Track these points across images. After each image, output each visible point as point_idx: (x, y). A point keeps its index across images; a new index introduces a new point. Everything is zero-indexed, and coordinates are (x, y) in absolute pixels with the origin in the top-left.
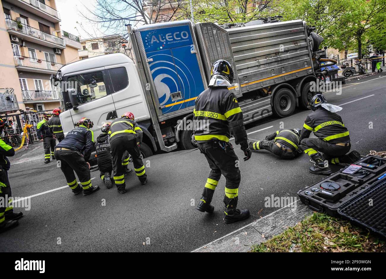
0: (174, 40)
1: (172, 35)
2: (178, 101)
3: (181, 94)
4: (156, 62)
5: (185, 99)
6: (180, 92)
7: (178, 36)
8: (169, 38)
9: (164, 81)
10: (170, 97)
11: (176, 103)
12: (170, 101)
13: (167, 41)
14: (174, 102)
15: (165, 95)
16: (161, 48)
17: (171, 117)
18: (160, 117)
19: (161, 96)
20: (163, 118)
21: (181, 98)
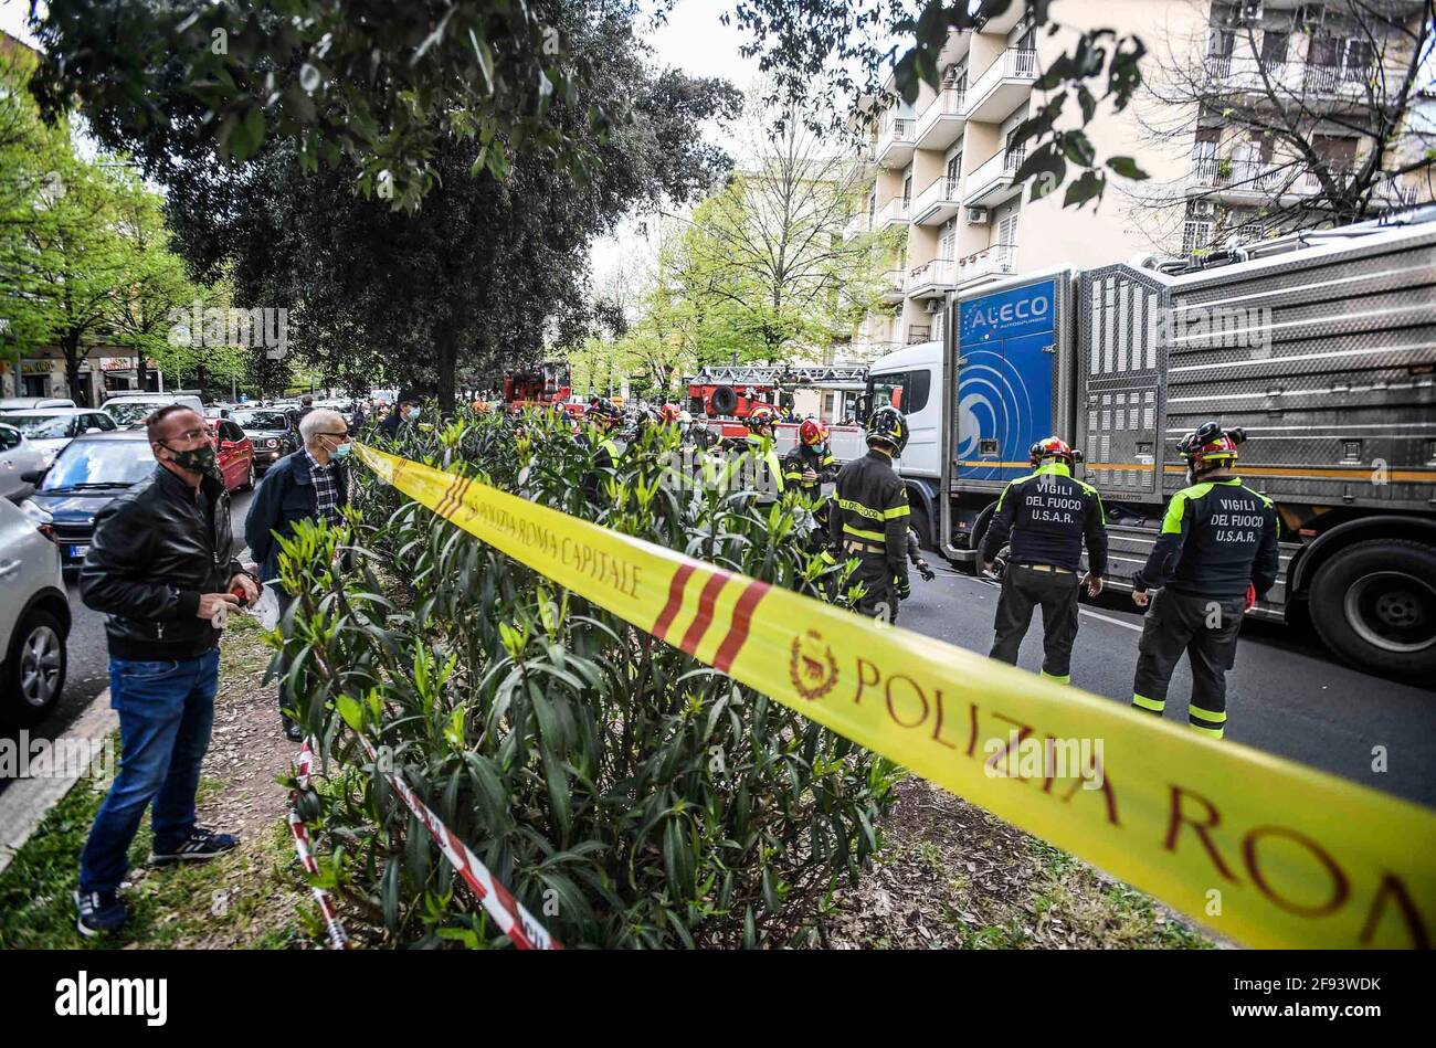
0: (1016, 319)
1: (1013, 308)
2: (989, 460)
3: (998, 446)
4: (973, 367)
5: (1003, 460)
6: (997, 440)
7: (1024, 309)
8: (1006, 316)
9: (978, 409)
10: (977, 448)
11: (983, 464)
12: (973, 456)
13: (1000, 322)
14: (982, 460)
15: (970, 439)
16: (987, 337)
17: (969, 489)
18: (953, 482)
19: (962, 439)
20: (956, 486)
21: (996, 455)
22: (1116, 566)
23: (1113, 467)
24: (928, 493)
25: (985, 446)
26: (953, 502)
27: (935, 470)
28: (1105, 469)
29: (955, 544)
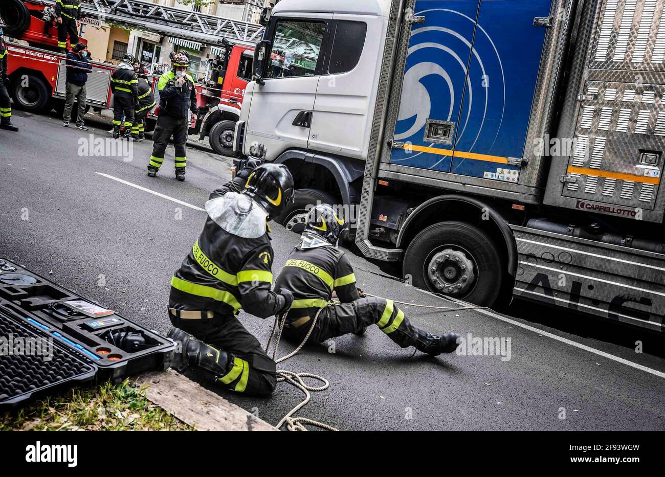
2: (436, 146)
3: (452, 131)
4: (432, 28)
5: (456, 149)
6: (453, 124)
9: (430, 82)
10: (423, 129)
11: (430, 150)
12: (417, 139)
14: (427, 144)
15: (412, 120)
17: (403, 177)
18: (382, 166)
19: (403, 116)
20: (386, 171)
21: (448, 141)
22: (591, 287)
23: (604, 174)
24: (345, 176)
25: (432, 128)
26: (379, 191)
27: (359, 147)
28: (593, 175)
29: (374, 241)
